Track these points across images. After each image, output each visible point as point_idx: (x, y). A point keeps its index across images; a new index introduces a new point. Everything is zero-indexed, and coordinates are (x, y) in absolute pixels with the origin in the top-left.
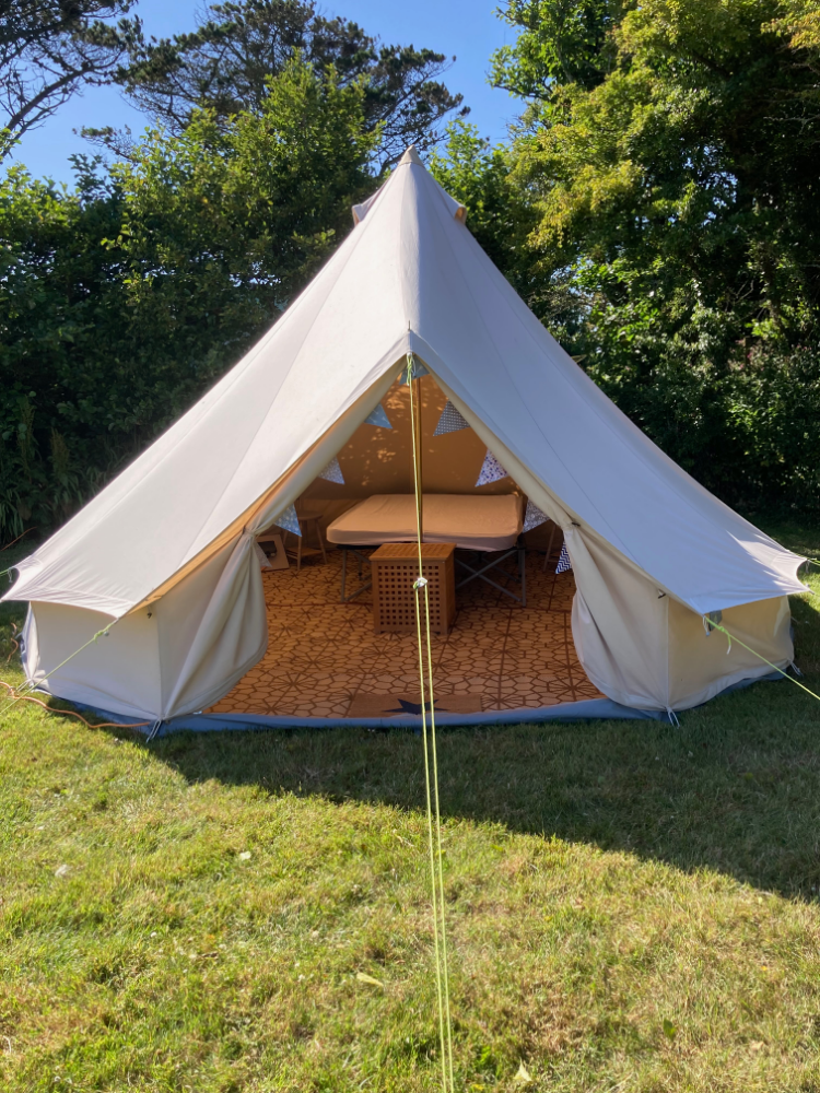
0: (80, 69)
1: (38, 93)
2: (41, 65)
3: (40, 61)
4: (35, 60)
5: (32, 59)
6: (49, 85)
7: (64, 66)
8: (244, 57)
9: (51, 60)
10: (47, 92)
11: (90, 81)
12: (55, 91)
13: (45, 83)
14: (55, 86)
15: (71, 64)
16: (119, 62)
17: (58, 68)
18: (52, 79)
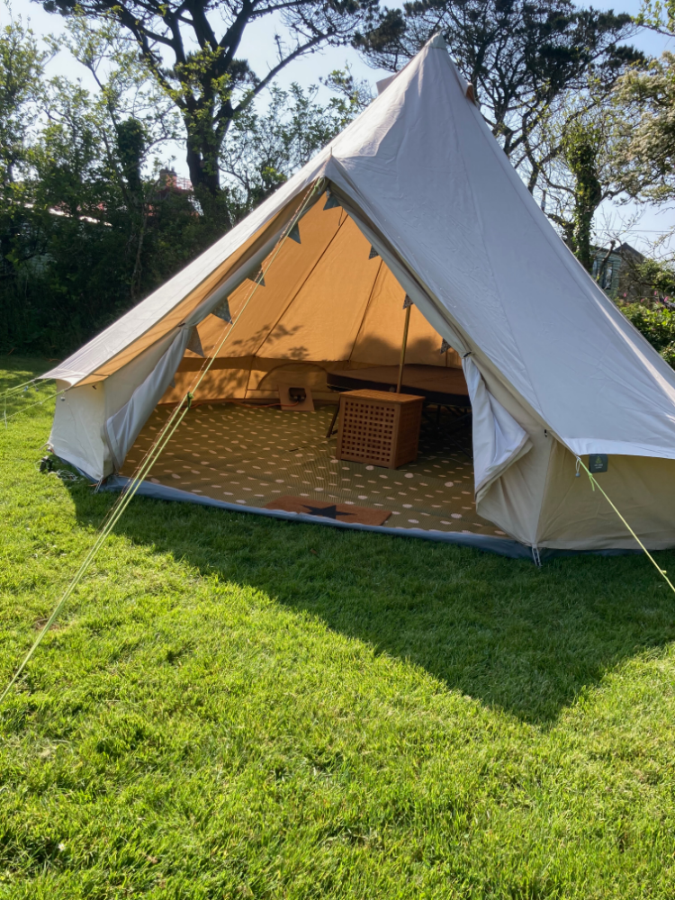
0: (325, 32)
1: (292, 52)
2: (297, 30)
3: (298, 26)
4: (294, 26)
5: (291, 24)
6: (301, 45)
7: (314, 30)
8: (462, 22)
9: (306, 26)
10: (300, 50)
11: (332, 42)
12: (305, 51)
13: (299, 45)
14: (306, 47)
15: (320, 29)
16: (356, 28)
17: (309, 32)
18: (304, 41)
